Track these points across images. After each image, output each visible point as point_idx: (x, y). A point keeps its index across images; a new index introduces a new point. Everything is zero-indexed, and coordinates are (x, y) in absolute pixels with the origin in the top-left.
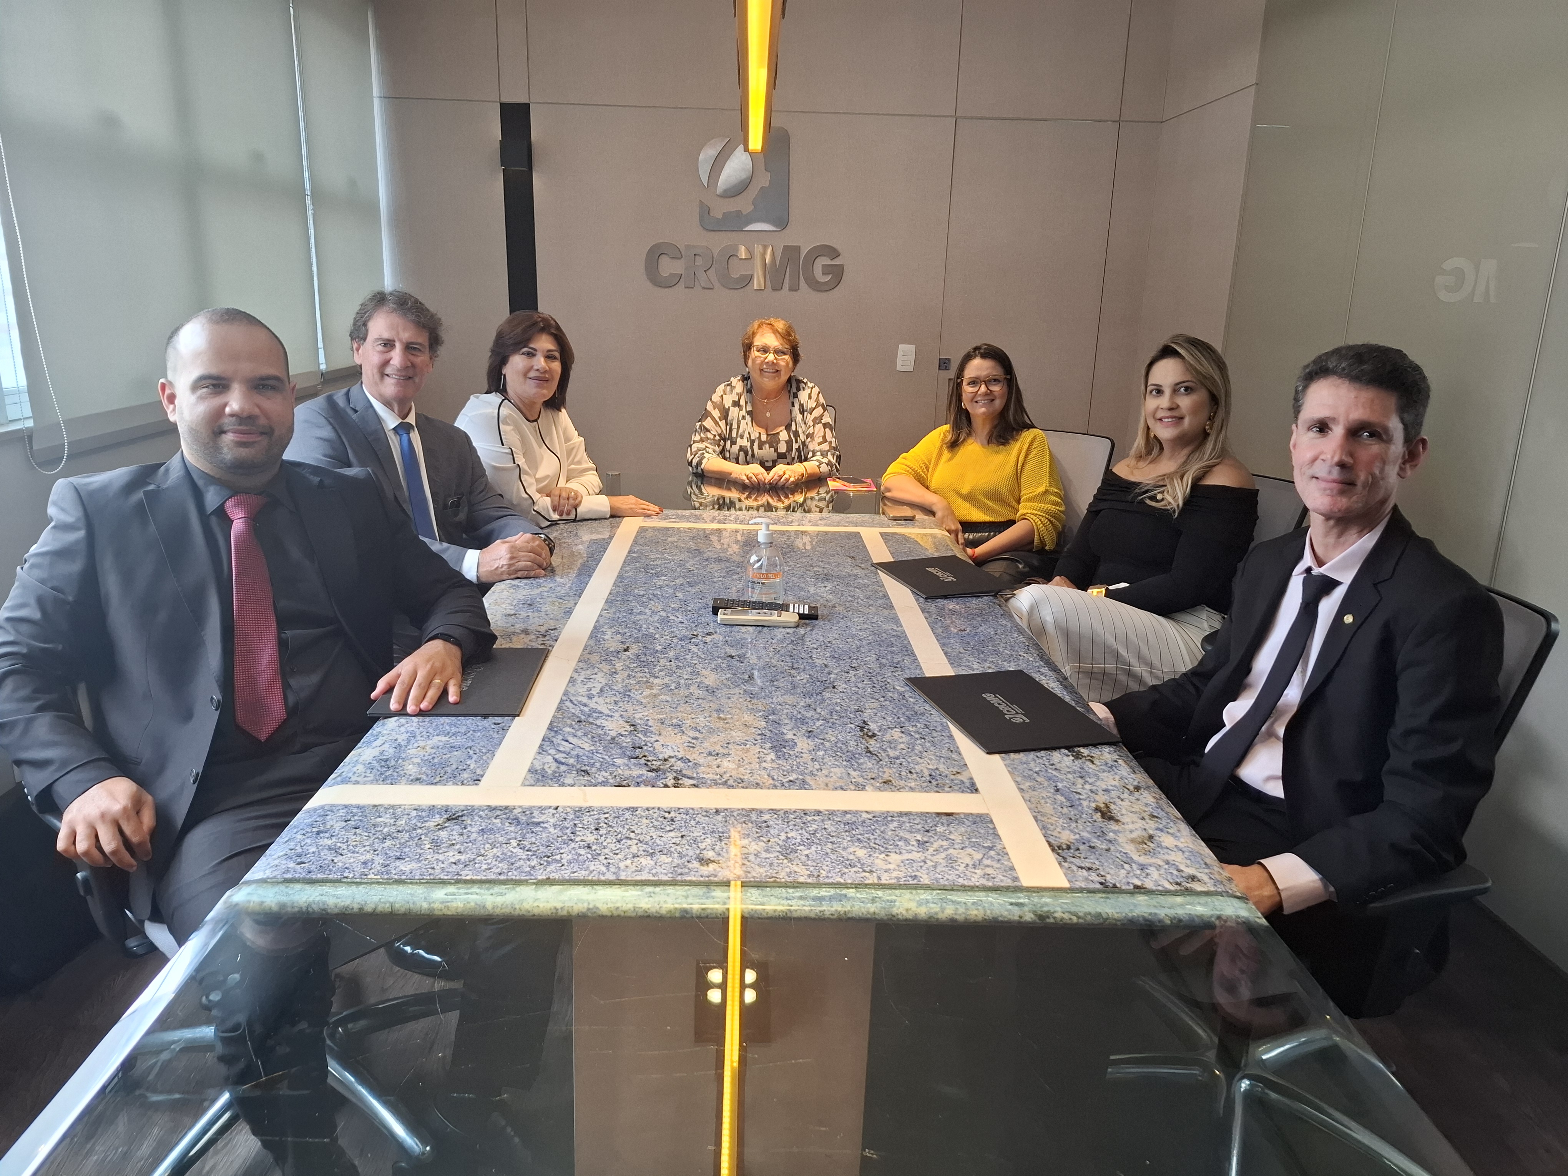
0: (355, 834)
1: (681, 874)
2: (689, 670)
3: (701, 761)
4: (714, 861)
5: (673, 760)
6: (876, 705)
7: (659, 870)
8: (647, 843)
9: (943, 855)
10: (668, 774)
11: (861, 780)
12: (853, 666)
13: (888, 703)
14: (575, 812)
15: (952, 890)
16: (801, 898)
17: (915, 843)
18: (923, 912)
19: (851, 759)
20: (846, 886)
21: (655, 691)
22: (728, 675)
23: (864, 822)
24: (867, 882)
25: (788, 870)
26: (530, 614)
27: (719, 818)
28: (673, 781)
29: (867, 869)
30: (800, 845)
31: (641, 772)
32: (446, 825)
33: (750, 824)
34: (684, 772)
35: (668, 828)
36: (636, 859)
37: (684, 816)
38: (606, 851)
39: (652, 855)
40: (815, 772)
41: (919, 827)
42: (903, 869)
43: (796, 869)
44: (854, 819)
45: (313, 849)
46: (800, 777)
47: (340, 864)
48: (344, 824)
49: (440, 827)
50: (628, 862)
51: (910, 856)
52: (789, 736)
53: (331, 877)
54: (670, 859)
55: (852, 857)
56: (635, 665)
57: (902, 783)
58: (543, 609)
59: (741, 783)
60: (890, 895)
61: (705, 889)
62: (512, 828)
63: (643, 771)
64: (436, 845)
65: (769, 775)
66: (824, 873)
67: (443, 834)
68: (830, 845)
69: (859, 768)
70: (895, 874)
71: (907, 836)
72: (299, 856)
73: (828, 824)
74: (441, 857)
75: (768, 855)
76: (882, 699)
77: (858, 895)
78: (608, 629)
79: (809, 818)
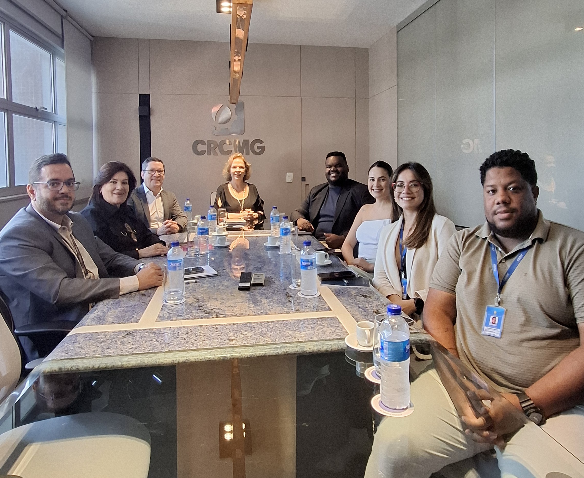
0: (89, 342)
1: (222, 345)
3: (226, 309)
4: (234, 340)
5: (215, 309)
7: (213, 344)
8: (207, 336)
9: (321, 330)
10: (213, 314)
11: (288, 310)
14: (178, 328)
15: (326, 341)
16: (269, 348)
17: (310, 328)
18: (315, 349)
19: (283, 304)
20: (286, 343)
23: (290, 323)
24: (294, 341)
25: (264, 340)
27: (235, 326)
28: (216, 316)
29: (294, 337)
30: (267, 332)
31: (203, 314)
32: (126, 336)
33: (247, 327)
34: (220, 313)
35: (216, 331)
36: (204, 342)
37: (221, 327)
38: (192, 340)
39: (210, 340)
40: (270, 309)
41: (311, 323)
42: (307, 336)
43: (266, 339)
44: (287, 322)
45: (72, 348)
46: (265, 311)
47: (84, 352)
48: (84, 339)
49: (124, 337)
50: (201, 343)
51: (309, 332)
52: (259, 299)
53: (80, 357)
54: (217, 341)
55: (287, 334)
57: (303, 310)
59: (242, 315)
60: (303, 344)
61: (232, 349)
62: (153, 335)
63: (204, 314)
64: (123, 343)
65: (253, 312)
66: (277, 340)
67: (125, 339)
68: (278, 331)
69: (287, 306)
70: (304, 338)
71: (307, 326)
72: (66, 351)
73: (277, 325)
74: (125, 347)
75: (255, 336)
77: (291, 346)
79: (270, 324)
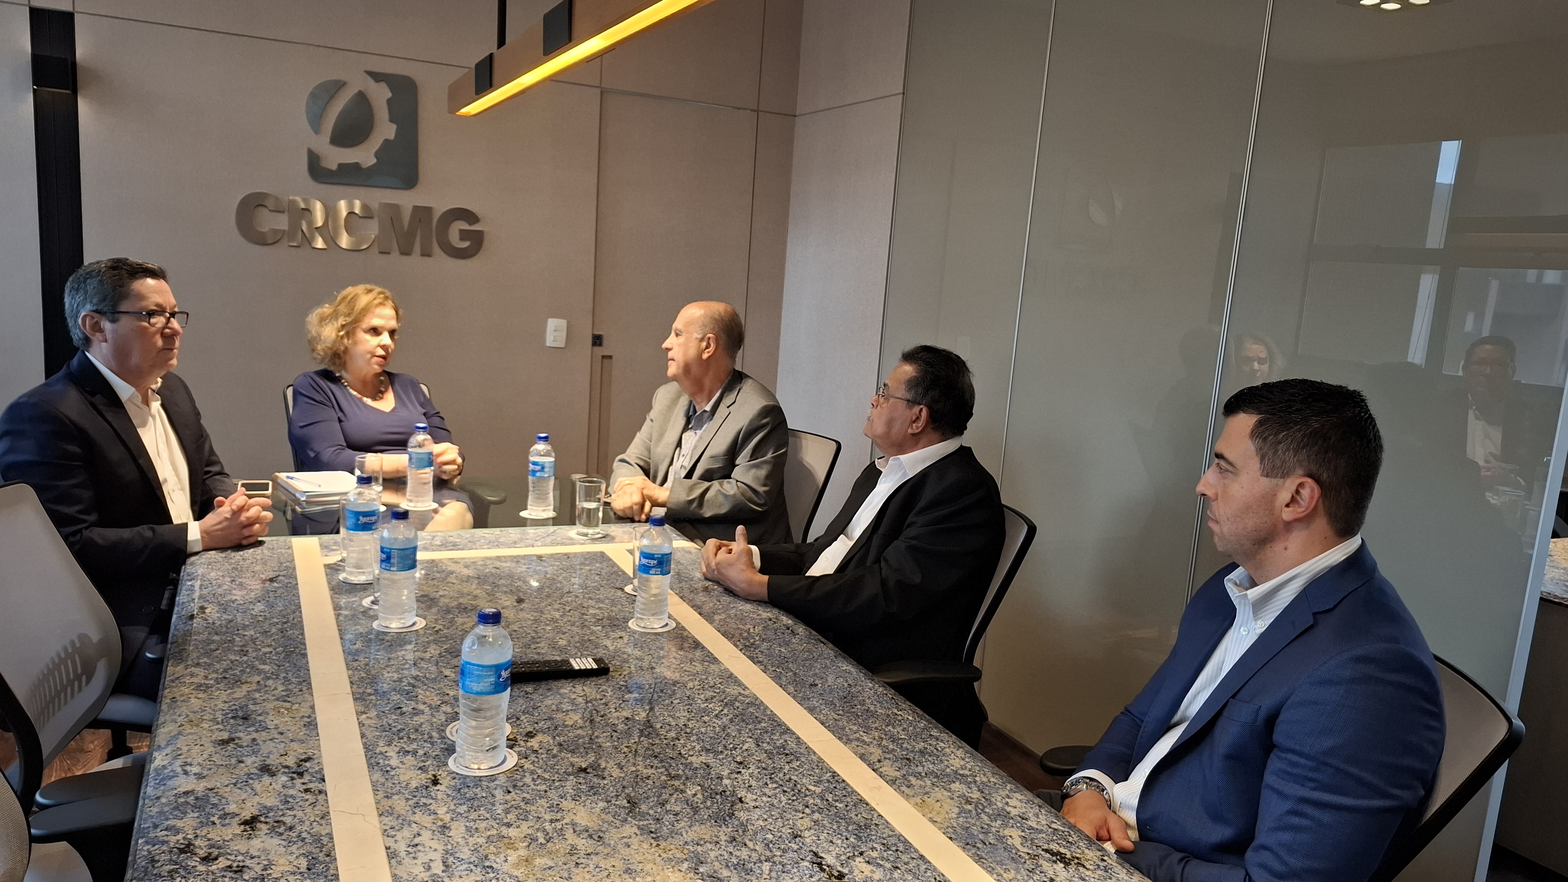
2: (543, 802)
6: (807, 822)
12: (739, 761)
13: (816, 816)
21: (523, 852)
22: (602, 804)
26: (255, 735)
56: (465, 808)
58: (271, 725)
76: (807, 811)
78: (386, 748)
